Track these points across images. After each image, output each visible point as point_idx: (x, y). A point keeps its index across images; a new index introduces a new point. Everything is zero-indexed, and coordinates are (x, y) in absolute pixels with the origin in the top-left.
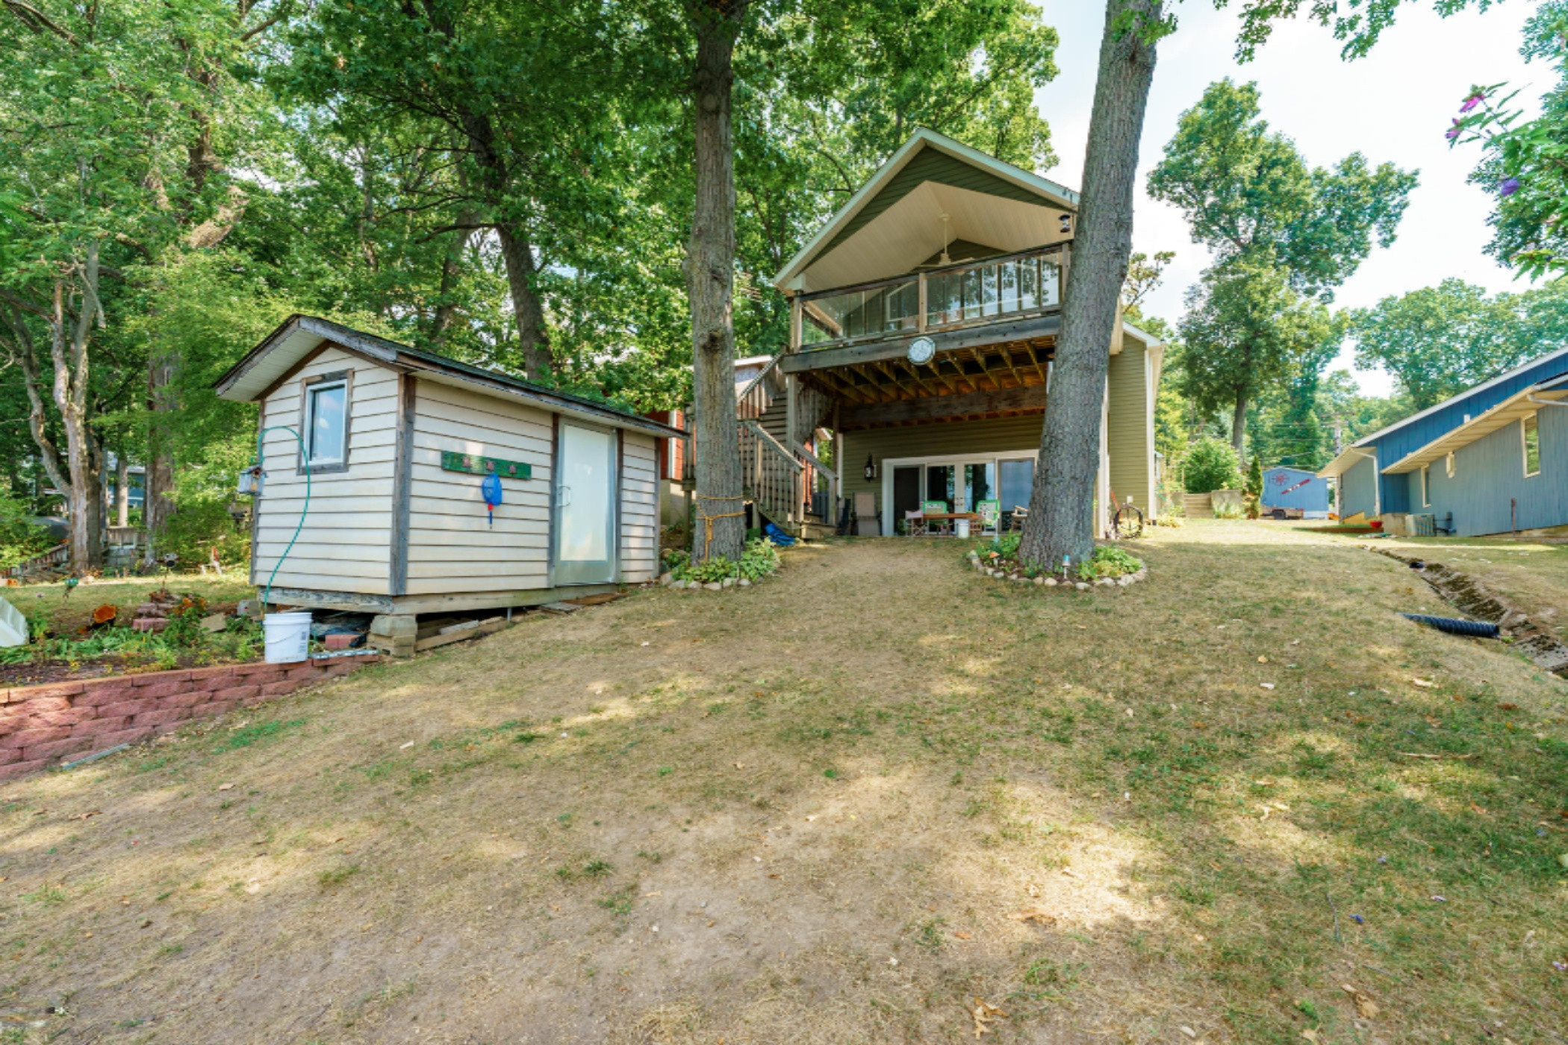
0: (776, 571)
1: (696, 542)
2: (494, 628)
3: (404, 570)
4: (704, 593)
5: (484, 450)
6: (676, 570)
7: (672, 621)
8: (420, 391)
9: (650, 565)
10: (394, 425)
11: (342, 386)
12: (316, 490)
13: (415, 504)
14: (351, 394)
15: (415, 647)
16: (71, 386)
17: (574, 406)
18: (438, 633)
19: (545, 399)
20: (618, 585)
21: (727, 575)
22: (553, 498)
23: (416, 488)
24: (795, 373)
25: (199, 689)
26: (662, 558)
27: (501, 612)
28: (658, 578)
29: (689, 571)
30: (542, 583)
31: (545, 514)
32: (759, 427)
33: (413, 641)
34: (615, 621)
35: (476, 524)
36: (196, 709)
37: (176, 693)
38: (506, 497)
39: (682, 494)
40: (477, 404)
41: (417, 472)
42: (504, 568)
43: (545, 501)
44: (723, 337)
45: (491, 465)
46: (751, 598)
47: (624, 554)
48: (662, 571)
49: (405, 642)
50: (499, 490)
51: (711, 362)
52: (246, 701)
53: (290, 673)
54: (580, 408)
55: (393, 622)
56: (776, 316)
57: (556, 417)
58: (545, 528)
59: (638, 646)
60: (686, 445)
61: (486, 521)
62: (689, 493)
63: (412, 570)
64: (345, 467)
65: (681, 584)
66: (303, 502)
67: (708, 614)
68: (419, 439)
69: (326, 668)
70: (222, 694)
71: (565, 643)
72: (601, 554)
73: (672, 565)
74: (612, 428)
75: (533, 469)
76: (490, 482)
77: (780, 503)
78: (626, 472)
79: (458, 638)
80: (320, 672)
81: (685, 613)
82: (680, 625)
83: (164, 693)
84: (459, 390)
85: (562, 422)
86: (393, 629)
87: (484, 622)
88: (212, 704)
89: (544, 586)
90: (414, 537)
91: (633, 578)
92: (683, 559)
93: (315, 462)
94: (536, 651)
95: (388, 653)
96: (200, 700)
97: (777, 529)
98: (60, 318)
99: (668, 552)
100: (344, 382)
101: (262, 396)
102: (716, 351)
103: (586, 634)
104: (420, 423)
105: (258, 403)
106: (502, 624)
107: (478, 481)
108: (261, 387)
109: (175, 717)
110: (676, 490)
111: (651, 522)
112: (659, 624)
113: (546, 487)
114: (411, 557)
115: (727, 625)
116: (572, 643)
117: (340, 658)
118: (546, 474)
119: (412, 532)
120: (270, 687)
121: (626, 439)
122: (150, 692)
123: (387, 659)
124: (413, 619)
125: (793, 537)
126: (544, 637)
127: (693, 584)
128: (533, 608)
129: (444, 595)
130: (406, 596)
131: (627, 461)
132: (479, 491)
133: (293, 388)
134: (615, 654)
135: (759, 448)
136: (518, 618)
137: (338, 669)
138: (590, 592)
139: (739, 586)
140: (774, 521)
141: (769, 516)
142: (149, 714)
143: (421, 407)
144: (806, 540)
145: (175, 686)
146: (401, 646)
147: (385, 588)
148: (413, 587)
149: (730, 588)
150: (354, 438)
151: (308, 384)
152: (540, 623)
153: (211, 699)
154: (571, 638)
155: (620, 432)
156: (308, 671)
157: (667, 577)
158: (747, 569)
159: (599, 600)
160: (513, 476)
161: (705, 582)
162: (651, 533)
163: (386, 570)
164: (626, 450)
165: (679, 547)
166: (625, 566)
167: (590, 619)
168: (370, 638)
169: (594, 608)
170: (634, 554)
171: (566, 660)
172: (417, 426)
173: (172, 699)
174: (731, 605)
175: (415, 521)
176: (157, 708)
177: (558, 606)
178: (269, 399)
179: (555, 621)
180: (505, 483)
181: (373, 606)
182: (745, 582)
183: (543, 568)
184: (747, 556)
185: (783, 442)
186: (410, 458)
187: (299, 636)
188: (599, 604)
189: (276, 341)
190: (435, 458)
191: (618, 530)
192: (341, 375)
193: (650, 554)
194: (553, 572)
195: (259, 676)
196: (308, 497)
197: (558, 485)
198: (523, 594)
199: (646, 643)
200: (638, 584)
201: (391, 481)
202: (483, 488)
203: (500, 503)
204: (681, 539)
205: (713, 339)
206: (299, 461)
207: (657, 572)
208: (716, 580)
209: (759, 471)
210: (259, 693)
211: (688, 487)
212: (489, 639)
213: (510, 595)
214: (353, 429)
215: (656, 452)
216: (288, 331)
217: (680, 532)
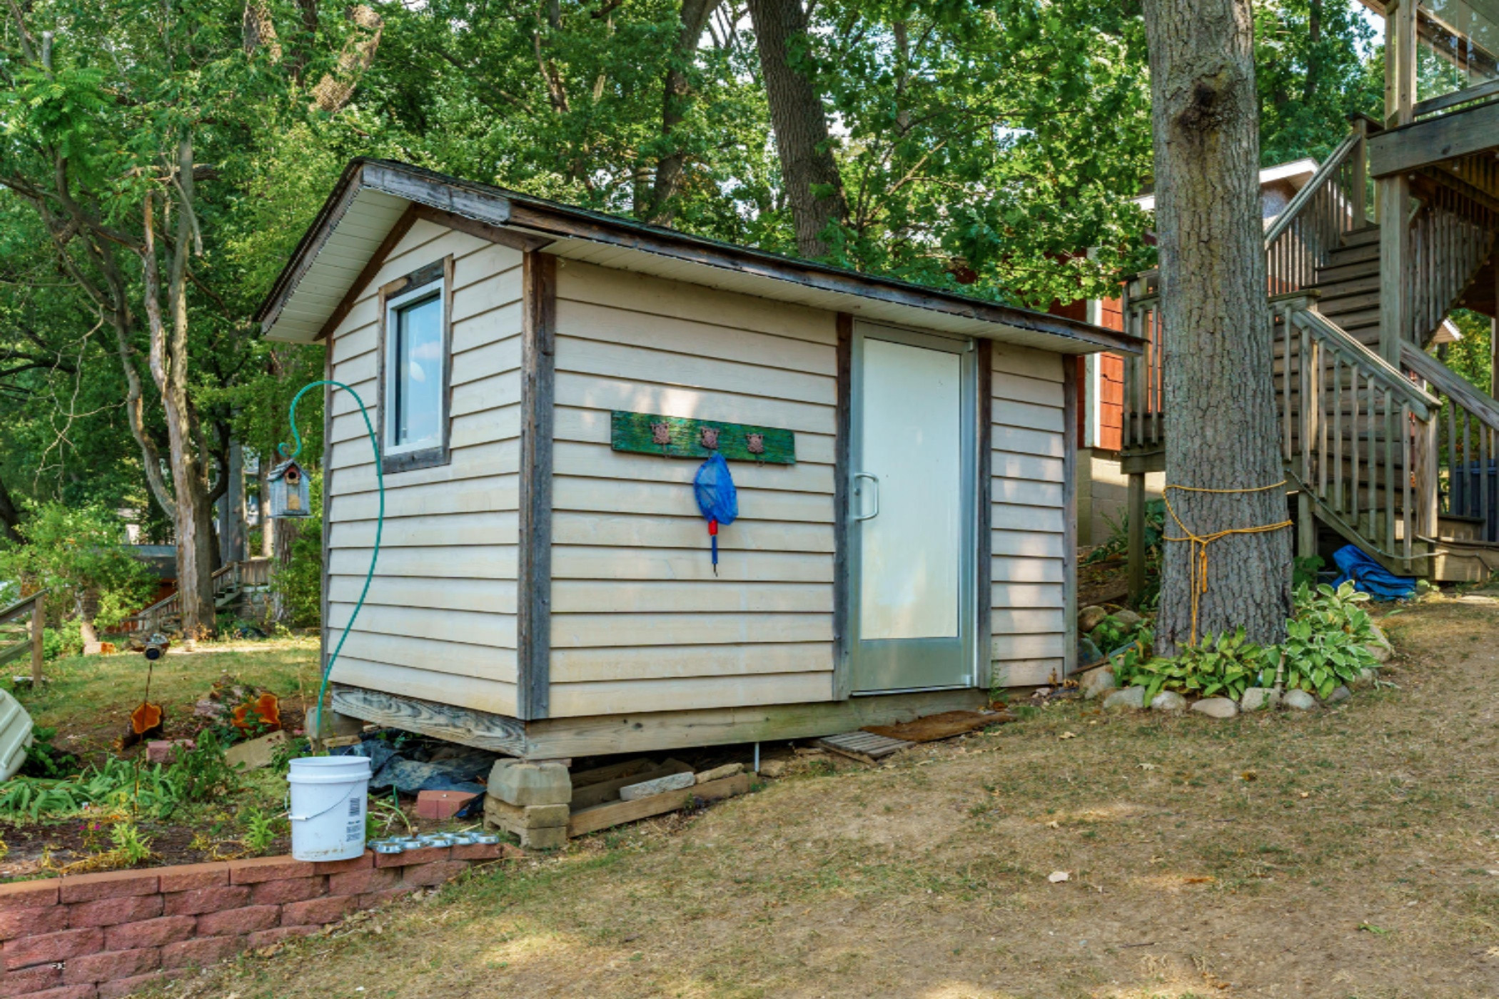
0: (1383, 673)
1: (1166, 594)
2: (725, 789)
3: (545, 667)
4: (1194, 725)
5: (699, 406)
6: (1118, 660)
7: (1121, 808)
8: (566, 286)
9: (1057, 647)
10: (517, 363)
11: (435, 295)
12: (397, 503)
13: (562, 528)
14: (449, 309)
15: (570, 828)
16: (169, 352)
17: (882, 293)
18: (616, 797)
19: (818, 281)
20: (985, 691)
21: (1250, 680)
22: (842, 502)
23: (563, 494)
24: (1404, 173)
25: (175, 912)
26: (1083, 629)
27: (739, 752)
28: (1076, 675)
29: (1152, 667)
30: (822, 690)
31: (826, 539)
32: (1314, 311)
33: (564, 815)
34: (983, 799)
35: (684, 565)
36: (167, 951)
37: (135, 918)
38: (746, 504)
39: (1124, 480)
40: (679, 308)
41: (564, 459)
42: (744, 660)
43: (825, 509)
44: (1229, 92)
45: (710, 435)
46: (1326, 747)
47: (998, 622)
48: (1085, 660)
49: (549, 818)
50: (729, 492)
51: (1199, 156)
52: (256, 937)
53: (333, 882)
54: (896, 296)
55: (525, 776)
56: (1309, 85)
57: (844, 323)
58: (825, 568)
59: (1040, 879)
60: (1131, 370)
61: (707, 556)
62: (1138, 477)
63: (560, 667)
64: (443, 455)
65: (1132, 697)
66: (373, 527)
67: (1219, 794)
68: (564, 389)
69: (400, 871)
70: (212, 922)
71: (865, 852)
72: (945, 625)
73: (1107, 645)
74: (965, 338)
75: (797, 437)
76: (710, 475)
77: (1372, 494)
78: (1000, 438)
79: (653, 809)
80: (389, 878)
81: (1153, 783)
82: (1146, 822)
83: (112, 919)
84: (643, 278)
85: (857, 333)
86: (524, 791)
87: (705, 775)
88: (196, 941)
89: (827, 695)
90: (562, 597)
91: (1019, 675)
92: (1132, 631)
93: (406, 447)
94: (802, 867)
95: (516, 839)
96: (174, 935)
97: (1363, 557)
98: (151, 248)
99: (1095, 615)
100: (439, 284)
101: (328, 329)
102: (1212, 128)
103: (914, 828)
104: (566, 355)
105: (323, 342)
106: (741, 780)
107: (684, 472)
108: (322, 312)
109: (131, 966)
110: (1108, 472)
111: (1058, 548)
112: (1093, 813)
113: (825, 480)
114: (556, 640)
115: (1278, 835)
116: (880, 851)
117: (426, 850)
118: (825, 450)
119: (556, 586)
120: (297, 910)
121: (997, 363)
122: (91, 914)
123: (515, 854)
124: (563, 768)
125: (1410, 578)
126: (820, 829)
127: (1163, 699)
128: (806, 743)
129: (624, 717)
130: (550, 721)
131: (1000, 412)
132: (688, 493)
133: (369, 309)
134: (983, 903)
135: (1313, 367)
136: (775, 767)
137: (422, 874)
138: (924, 709)
139: (1282, 707)
140: (1358, 538)
141: (1342, 526)
142: (89, 959)
143: (566, 320)
144: (1445, 585)
145: (130, 906)
146: (540, 826)
147: (509, 701)
148: (563, 703)
149: (1260, 711)
150: (457, 395)
151: (388, 298)
152: (818, 783)
153: (195, 931)
154: (879, 837)
155: (985, 346)
156: (366, 879)
157: (1098, 679)
158: (1305, 665)
159: (946, 728)
160: (758, 460)
161: (1193, 695)
162: (1057, 574)
163: (509, 666)
164: (1000, 386)
165: (1121, 600)
166: (1001, 648)
167: (923, 784)
168: (489, 805)
169: (935, 750)
170: (1023, 621)
171: (864, 905)
172: (560, 362)
173: (127, 930)
174: (1278, 769)
175: (562, 562)
176: (103, 946)
177: (858, 743)
178: (336, 334)
179: (850, 781)
180: (741, 475)
181: (493, 738)
182: (1299, 699)
183: (824, 657)
184: (1300, 631)
185: (1374, 344)
186: (550, 430)
187: (346, 807)
188: (946, 739)
189: (332, 221)
190: (599, 428)
191: (984, 569)
192: (433, 271)
193: (1056, 622)
194: (845, 668)
195: (276, 888)
196: (381, 519)
197: (853, 474)
198: (782, 716)
199: (1058, 876)
200: (1032, 688)
201: (515, 481)
202: (697, 486)
203: (733, 519)
204: (1118, 582)
205: (1205, 98)
206: (379, 448)
207: (1072, 660)
208: (1223, 693)
209: (1313, 420)
210: (278, 921)
211: (1137, 465)
212: (710, 817)
213: (758, 717)
214: (455, 380)
215: (1066, 386)
216: (348, 195)
217: (1117, 564)
